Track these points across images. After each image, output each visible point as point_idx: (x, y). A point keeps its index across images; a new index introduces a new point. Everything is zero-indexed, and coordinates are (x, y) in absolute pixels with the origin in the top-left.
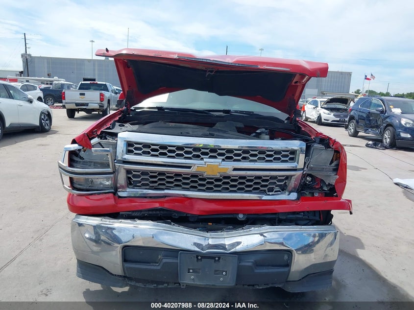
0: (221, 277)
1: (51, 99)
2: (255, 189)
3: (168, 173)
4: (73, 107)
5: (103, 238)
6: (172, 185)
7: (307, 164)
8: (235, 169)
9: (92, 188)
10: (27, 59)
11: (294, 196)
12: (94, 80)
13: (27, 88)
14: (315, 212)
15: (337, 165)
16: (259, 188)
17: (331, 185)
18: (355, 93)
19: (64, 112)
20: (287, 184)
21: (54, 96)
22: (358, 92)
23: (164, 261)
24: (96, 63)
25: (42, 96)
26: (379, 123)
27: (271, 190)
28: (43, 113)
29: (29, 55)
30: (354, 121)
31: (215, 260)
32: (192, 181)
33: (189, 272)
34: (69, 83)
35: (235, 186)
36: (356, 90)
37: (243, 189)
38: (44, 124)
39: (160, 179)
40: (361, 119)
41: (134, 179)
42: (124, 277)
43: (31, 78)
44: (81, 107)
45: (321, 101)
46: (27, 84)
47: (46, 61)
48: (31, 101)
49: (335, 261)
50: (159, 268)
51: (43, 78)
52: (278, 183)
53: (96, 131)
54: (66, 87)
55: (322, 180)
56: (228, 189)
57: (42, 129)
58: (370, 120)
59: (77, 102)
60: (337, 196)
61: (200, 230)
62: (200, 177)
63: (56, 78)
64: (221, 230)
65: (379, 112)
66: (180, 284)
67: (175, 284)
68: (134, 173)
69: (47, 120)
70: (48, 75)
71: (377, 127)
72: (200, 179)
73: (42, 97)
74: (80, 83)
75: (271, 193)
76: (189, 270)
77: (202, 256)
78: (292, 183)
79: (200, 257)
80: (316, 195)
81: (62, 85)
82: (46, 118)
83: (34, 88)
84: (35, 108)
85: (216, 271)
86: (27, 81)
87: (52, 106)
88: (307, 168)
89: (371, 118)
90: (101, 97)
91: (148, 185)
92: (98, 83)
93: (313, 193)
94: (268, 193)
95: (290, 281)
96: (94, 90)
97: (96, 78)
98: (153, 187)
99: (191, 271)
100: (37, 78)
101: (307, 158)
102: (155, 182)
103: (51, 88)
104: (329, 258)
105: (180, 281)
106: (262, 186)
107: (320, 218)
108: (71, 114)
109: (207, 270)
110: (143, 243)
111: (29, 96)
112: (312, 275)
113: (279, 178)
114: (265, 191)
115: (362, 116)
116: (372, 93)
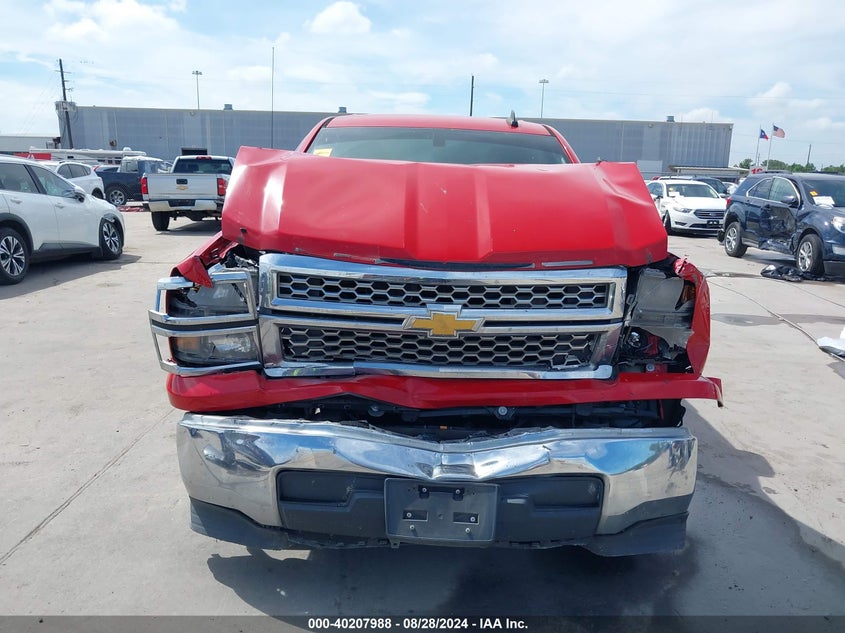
0: (467, 526)
1: (119, 192)
2: (528, 359)
3: (360, 331)
4: (165, 207)
5: (238, 457)
6: (368, 353)
7: (630, 309)
8: (488, 324)
9: (216, 361)
10: (67, 112)
11: (605, 372)
12: (204, 152)
13: (70, 172)
14: (648, 401)
15: (691, 310)
16: (535, 358)
17: (680, 349)
18: (741, 166)
19: (146, 218)
20: (592, 349)
21: (124, 186)
22: (746, 164)
23: (357, 496)
24: (208, 118)
25: (101, 187)
26: (789, 227)
27: (560, 360)
28: (106, 221)
29: (72, 104)
30: (738, 225)
31: (455, 494)
32: (406, 346)
33: (405, 517)
34: (155, 159)
35: (489, 354)
36: (742, 161)
37: (504, 359)
38: (108, 243)
39: (344, 343)
40: (750, 220)
41: (295, 344)
42: (282, 529)
43: (77, 151)
44: (180, 207)
45: (668, 186)
46: (70, 162)
47: (105, 116)
48: (80, 198)
49: (690, 496)
50: (348, 510)
51: (101, 151)
52: (573, 348)
53: (218, 253)
54: (147, 168)
55: (662, 339)
56: (475, 359)
57: (104, 253)
58: (769, 222)
59: (172, 197)
60: (691, 371)
61: (424, 439)
62: (421, 338)
63: (126, 150)
64: (465, 438)
65: (787, 206)
66: (388, 541)
67: (379, 541)
68: (294, 332)
69: (114, 236)
70: (112, 144)
71: (786, 235)
72: (422, 343)
73: (102, 190)
74: (177, 158)
75: (559, 367)
76: (405, 512)
77: (430, 487)
78: (602, 347)
79: (425, 490)
80: (651, 369)
81: (141, 164)
82: (113, 230)
83: (85, 172)
84: (88, 211)
85: (456, 515)
86: (69, 157)
87: (122, 206)
88: (631, 315)
89: (772, 218)
90: (220, 186)
91: (321, 354)
92: (213, 157)
93: (645, 365)
94: (554, 367)
95: (601, 535)
96: (205, 172)
97: (208, 147)
98: (331, 357)
99: (409, 515)
100: (89, 151)
101: (630, 296)
102: (335, 348)
103: (118, 171)
104: (677, 489)
105: (389, 535)
106: (543, 353)
107: (659, 414)
108: (161, 222)
109: (439, 513)
110: (316, 463)
111: (78, 188)
112: (643, 524)
113: (575, 337)
114: (548, 362)
115: (752, 214)
116: (775, 166)
